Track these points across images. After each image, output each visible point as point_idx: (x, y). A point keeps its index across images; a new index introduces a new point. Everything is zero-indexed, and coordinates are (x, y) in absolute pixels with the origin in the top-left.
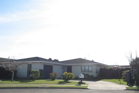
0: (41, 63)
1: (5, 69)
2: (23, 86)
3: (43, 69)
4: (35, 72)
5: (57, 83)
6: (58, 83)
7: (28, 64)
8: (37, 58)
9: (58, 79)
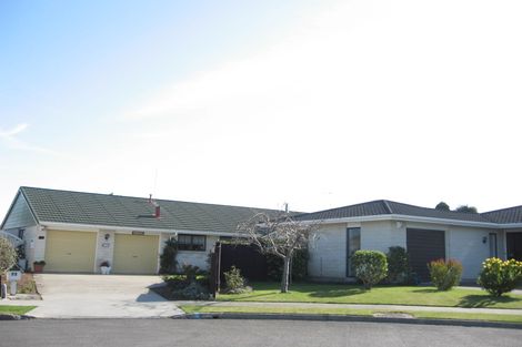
0: (393, 222)
1: (259, 248)
2: (316, 312)
3: (404, 245)
4: (368, 258)
5: (457, 301)
6: (462, 302)
7: (348, 229)
8: (382, 202)
9: (464, 283)
